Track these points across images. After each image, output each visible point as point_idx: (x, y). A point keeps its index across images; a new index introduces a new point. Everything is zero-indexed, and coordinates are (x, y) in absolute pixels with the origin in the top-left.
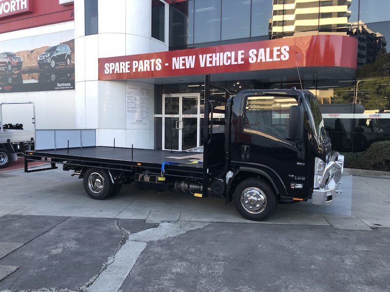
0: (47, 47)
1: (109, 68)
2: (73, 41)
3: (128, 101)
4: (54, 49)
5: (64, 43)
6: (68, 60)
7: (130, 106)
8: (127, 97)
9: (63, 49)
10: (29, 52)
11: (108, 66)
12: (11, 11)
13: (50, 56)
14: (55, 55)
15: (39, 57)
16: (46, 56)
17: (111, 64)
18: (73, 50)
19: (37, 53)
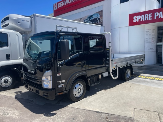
0: (88, 16)
1: (137, 19)
2: (102, 11)
3: (146, 36)
4: (91, 16)
5: (96, 13)
6: (99, 21)
7: (147, 39)
8: (145, 34)
9: (96, 15)
10: (80, 19)
11: (136, 18)
12: (72, 2)
13: (90, 20)
14: (92, 19)
15: (84, 21)
16: (88, 20)
17: (138, 16)
18: (101, 16)
19: (83, 19)
